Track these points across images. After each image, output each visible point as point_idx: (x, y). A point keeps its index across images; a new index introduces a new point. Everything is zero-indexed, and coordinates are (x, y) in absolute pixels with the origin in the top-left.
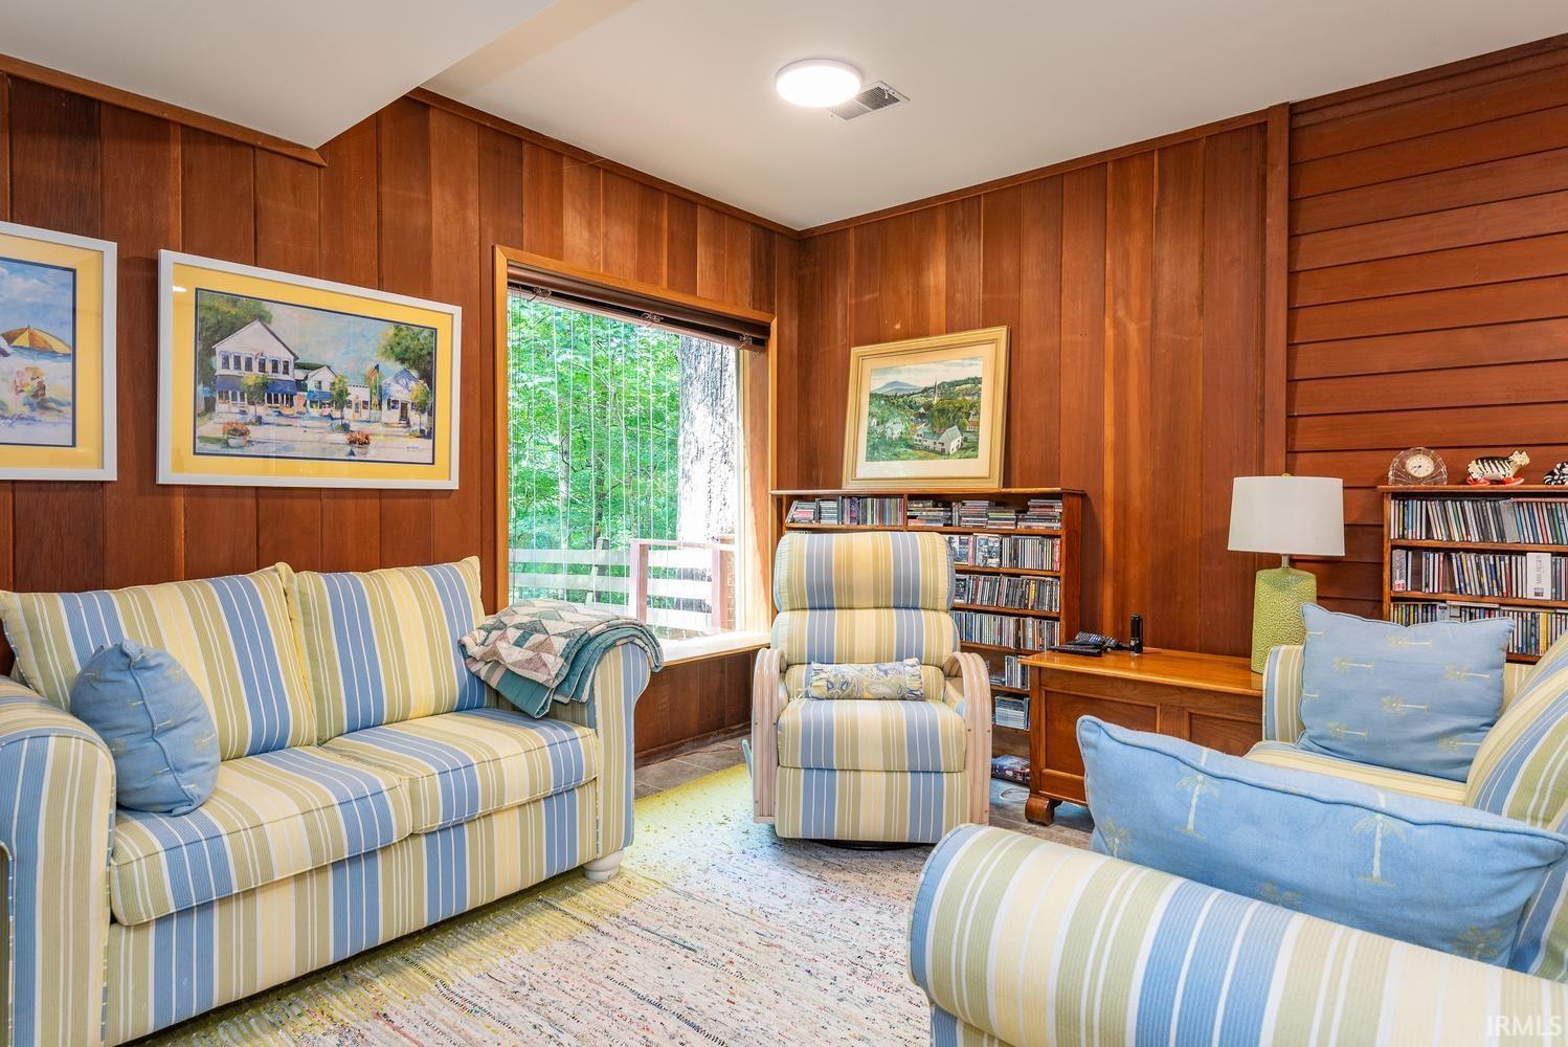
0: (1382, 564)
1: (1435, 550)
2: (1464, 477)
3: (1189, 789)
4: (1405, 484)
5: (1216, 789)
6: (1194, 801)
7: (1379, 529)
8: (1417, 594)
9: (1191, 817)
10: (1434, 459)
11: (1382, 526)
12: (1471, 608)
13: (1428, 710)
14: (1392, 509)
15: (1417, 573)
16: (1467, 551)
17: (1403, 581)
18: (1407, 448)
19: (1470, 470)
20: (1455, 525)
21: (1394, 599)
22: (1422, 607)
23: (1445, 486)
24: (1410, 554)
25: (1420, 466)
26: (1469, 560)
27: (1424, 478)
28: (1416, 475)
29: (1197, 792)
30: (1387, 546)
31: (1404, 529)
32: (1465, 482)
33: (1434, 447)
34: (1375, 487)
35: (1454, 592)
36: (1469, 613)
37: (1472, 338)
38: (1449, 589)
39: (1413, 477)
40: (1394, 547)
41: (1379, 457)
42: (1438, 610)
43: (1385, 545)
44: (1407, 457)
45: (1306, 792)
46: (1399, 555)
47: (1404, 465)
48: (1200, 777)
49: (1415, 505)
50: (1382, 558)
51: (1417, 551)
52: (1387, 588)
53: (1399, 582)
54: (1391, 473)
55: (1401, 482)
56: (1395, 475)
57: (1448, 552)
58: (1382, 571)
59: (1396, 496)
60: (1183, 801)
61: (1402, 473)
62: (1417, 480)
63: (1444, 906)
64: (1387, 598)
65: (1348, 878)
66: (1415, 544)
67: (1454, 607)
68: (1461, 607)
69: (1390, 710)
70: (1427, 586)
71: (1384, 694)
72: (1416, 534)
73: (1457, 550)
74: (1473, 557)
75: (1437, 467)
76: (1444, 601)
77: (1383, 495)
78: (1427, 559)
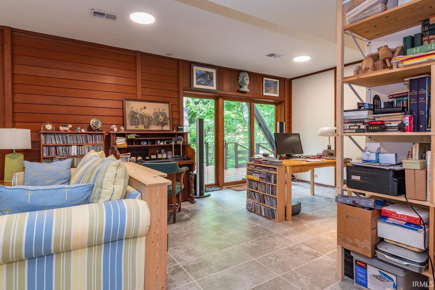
0: (40, 150)
1: (53, 146)
2: (59, 130)
3: (28, 194)
4: (45, 131)
5: (34, 193)
6: (29, 196)
7: (40, 142)
8: (49, 157)
9: (29, 200)
10: (52, 125)
11: (40, 141)
12: (61, 158)
13: (56, 180)
14: (42, 137)
15: (49, 152)
16: (60, 146)
17: (46, 154)
18: (46, 122)
19: (60, 128)
20: (58, 141)
21: (43, 158)
22: (50, 159)
23: (55, 132)
24: (47, 147)
25: (49, 127)
26: (60, 148)
27: (50, 130)
28: (48, 129)
29: (30, 194)
30: (42, 146)
31: (46, 142)
32: (59, 131)
33: (52, 123)
34: (39, 132)
35: (57, 155)
36: (61, 159)
37: (59, 99)
38: (56, 155)
39: (47, 129)
40: (43, 146)
41: (39, 124)
42: (54, 160)
43: (41, 146)
44: (46, 124)
45: (53, 188)
46: (45, 148)
47: (45, 127)
48: (30, 191)
49: (48, 136)
50: (40, 149)
51: (49, 146)
52: (42, 156)
53: (45, 154)
54: (42, 128)
55: (44, 131)
56: (43, 129)
57: (56, 147)
58: (40, 152)
59: (43, 134)
60: (27, 197)
61: (45, 129)
62: (48, 130)
63: (77, 200)
64: (42, 158)
65: (62, 201)
66: (48, 145)
67: (57, 159)
68: (59, 158)
69: (48, 183)
70: (51, 154)
71: (46, 179)
72: (48, 143)
73: (57, 146)
74: (61, 147)
75: (53, 127)
76: (55, 158)
77: (40, 133)
78: (51, 148)
